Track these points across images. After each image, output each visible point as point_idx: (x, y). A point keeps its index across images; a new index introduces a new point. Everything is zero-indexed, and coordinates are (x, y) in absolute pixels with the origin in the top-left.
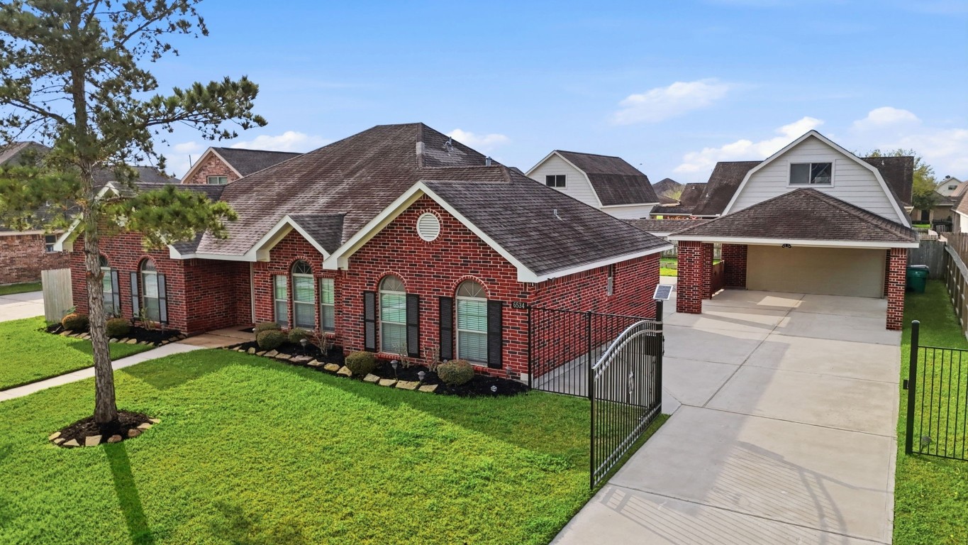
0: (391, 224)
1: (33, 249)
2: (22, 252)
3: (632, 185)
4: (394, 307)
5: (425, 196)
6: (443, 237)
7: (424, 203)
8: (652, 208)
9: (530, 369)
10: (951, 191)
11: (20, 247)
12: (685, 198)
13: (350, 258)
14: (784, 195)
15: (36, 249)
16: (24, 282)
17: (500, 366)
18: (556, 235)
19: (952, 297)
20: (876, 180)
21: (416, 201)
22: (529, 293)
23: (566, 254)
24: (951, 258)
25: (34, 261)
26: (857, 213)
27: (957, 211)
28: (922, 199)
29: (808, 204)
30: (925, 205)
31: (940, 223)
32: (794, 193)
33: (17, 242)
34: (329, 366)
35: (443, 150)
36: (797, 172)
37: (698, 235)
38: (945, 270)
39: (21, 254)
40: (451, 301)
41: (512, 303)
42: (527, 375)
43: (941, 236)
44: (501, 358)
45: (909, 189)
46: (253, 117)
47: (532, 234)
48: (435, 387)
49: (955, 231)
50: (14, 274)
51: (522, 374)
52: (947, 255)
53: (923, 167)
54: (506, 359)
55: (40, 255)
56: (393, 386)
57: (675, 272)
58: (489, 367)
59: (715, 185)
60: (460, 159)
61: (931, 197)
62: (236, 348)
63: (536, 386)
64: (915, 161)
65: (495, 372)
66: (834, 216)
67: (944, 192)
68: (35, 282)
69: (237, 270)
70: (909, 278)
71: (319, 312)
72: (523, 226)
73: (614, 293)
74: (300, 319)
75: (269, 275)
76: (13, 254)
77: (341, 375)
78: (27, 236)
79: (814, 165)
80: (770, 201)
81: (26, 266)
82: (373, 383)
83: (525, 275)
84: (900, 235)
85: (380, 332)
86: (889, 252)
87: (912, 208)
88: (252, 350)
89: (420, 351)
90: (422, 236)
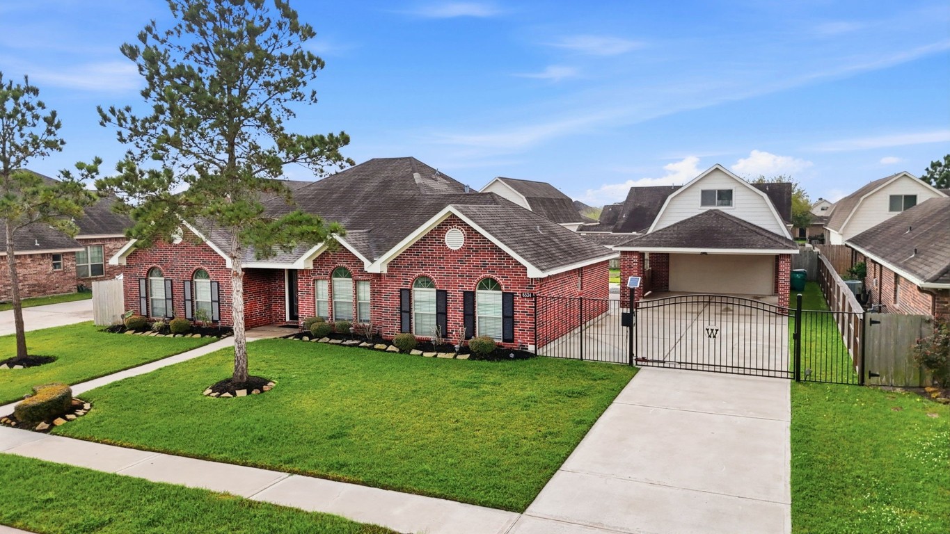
0: (424, 237)
1: (43, 267)
2: (33, 269)
3: (561, 207)
4: (424, 300)
5: (453, 215)
6: (467, 248)
7: (452, 221)
8: (577, 227)
9: (536, 341)
10: (823, 211)
11: (31, 265)
12: (603, 219)
13: (389, 264)
14: (700, 215)
15: (44, 267)
16: (34, 297)
17: (512, 341)
18: (543, 245)
19: (824, 293)
20: (766, 203)
21: (445, 220)
22: (535, 286)
23: (554, 258)
24: (823, 263)
25: (43, 278)
26: (754, 229)
27: (828, 228)
28: (799, 219)
29: (718, 222)
30: (802, 224)
31: (815, 238)
32: (706, 213)
33: (29, 260)
34: (377, 346)
35: (433, 179)
36: (707, 197)
37: (636, 246)
38: (819, 274)
39: (31, 271)
40: (473, 294)
41: (522, 294)
42: (534, 346)
43: (816, 248)
44: (513, 335)
45: (789, 211)
46: (345, 159)
47: (529, 243)
48: (468, 356)
49: (826, 244)
50: (26, 289)
51: (529, 346)
52: (820, 261)
53: (799, 191)
54: (517, 335)
55: (48, 273)
56: (436, 356)
57: (619, 280)
58: (503, 341)
59: (630, 207)
60: (446, 187)
61: (807, 217)
62: (291, 338)
63: (541, 353)
64: (793, 186)
65: (509, 345)
66: (738, 231)
67: (817, 212)
68: (44, 297)
70: (792, 280)
71: (356, 308)
72: (521, 238)
73: (582, 289)
74: (338, 314)
75: (312, 279)
76: (25, 272)
77: (389, 351)
78: (37, 254)
79: (719, 191)
80: (689, 219)
81: (36, 282)
82: (418, 355)
83: (533, 272)
84: (785, 244)
85: (413, 320)
86: (778, 258)
87: (792, 225)
88: (306, 338)
89: (447, 333)
90: (449, 246)
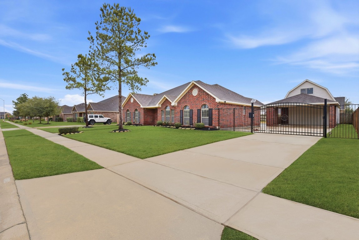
0: (187, 93)
4: (187, 113)
5: (195, 85)
6: (199, 94)
9: (219, 125)
13: (177, 102)
14: (298, 95)
17: (212, 125)
20: (327, 92)
21: (192, 86)
22: (219, 105)
32: (301, 94)
40: (200, 110)
41: (215, 109)
48: (195, 128)
51: (217, 126)
54: (213, 123)
56: (185, 129)
58: (209, 126)
69: (154, 110)
71: (170, 118)
75: (161, 110)
77: (174, 128)
79: (308, 89)
82: (180, 129)
83: (218, 100)
85: (183, 120)
89: (193, 124)
90: (194, 95)
